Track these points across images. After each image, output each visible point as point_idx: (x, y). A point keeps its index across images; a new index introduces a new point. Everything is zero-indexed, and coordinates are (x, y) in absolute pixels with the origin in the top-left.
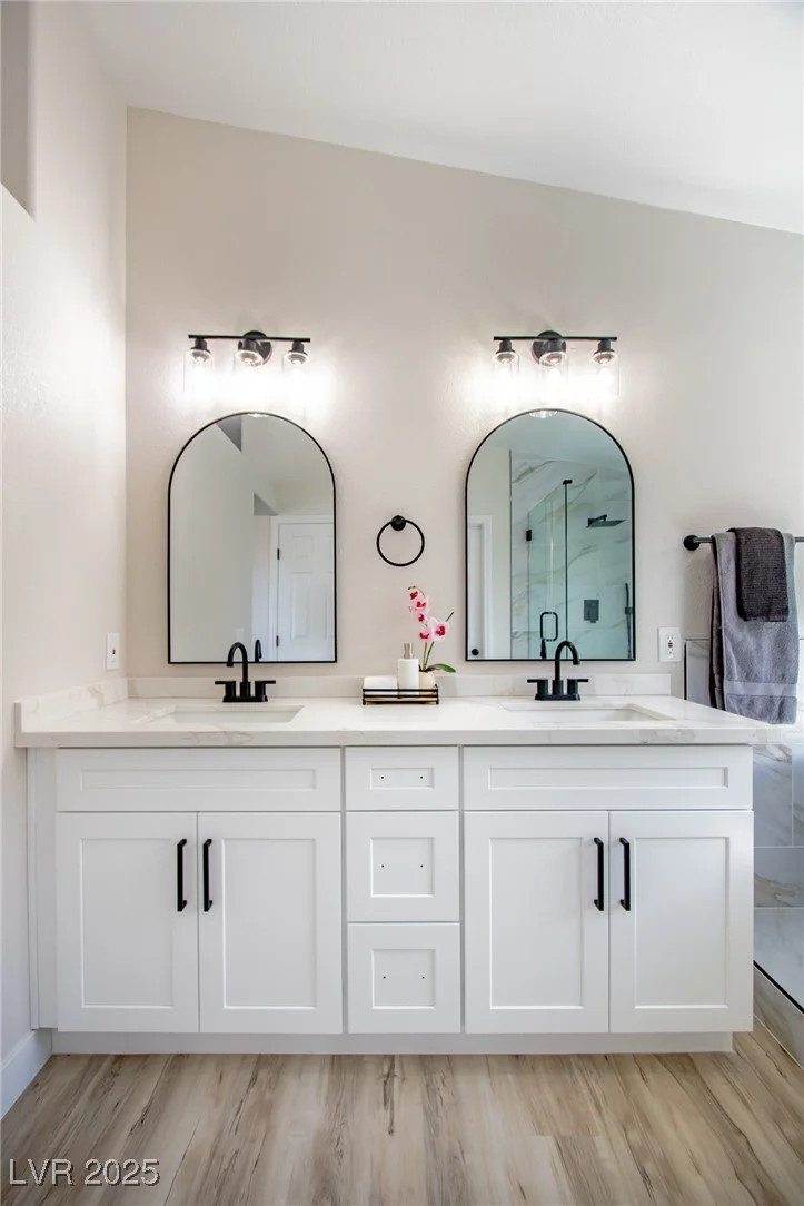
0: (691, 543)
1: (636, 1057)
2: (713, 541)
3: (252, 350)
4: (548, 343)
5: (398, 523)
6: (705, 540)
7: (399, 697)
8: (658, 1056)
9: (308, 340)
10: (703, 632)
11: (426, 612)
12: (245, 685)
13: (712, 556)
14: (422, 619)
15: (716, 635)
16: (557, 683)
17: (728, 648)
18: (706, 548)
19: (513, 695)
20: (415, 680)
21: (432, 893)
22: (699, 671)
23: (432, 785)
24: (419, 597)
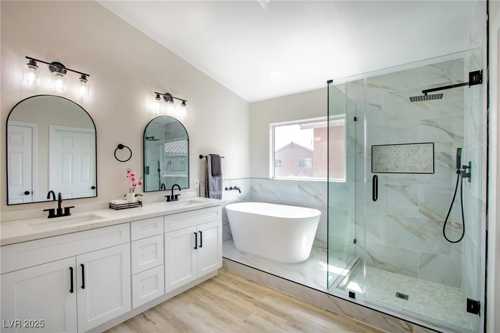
0: (201, 157)
1: (201, 284)
2: (207, 157)
3: (62, 73)
4: (169, 98)
5: (121, 147)
6: (204, 157)
7: (129, 206)
8: (205, 282)
9: (89, 76)
10: (203, 179)
11: (135, 177)
12: (59, 210)
13: (206, 161)
14: (133, 180)
15: (207, 180)
16: (172, 196)
17: (210, 183)
18: (204, 159)
19: (160, 201)
20: (135, 200)
21: (156, 258)
22: (203, 189)
23: (156, 228)
24: (131, 173)
